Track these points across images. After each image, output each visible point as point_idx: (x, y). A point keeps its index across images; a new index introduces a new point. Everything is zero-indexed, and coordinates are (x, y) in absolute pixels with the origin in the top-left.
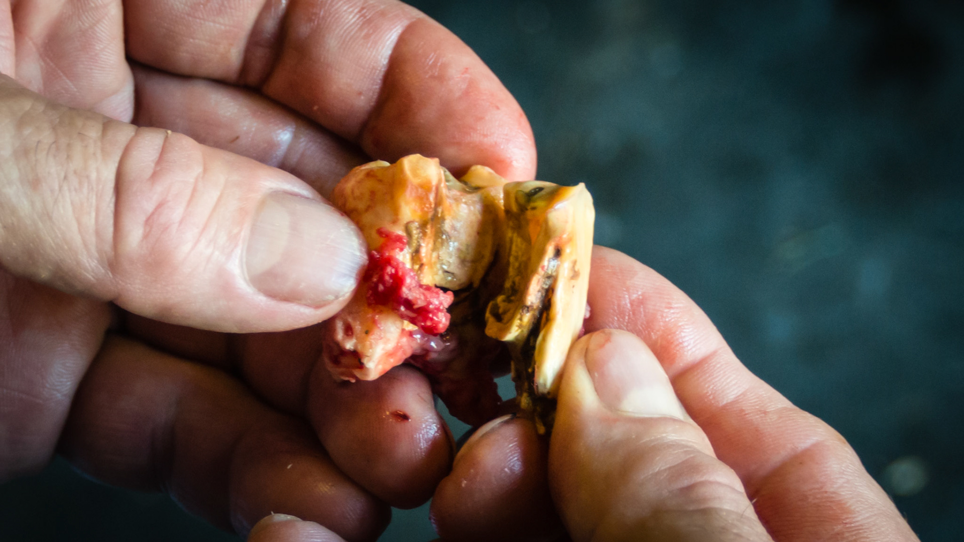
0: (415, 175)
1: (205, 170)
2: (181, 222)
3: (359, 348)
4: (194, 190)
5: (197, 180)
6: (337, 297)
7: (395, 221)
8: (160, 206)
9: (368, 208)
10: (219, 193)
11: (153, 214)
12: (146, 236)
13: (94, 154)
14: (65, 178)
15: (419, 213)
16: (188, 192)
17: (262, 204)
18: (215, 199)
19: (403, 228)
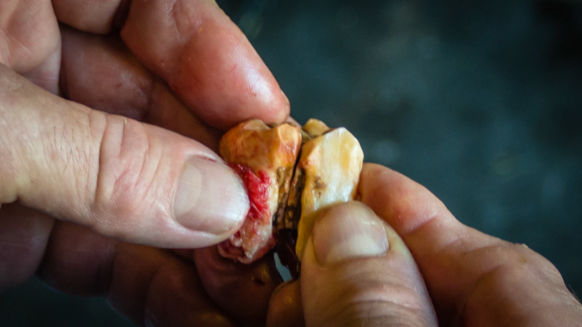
0: (285, 138)
1: (150, 147)
2: (136, 184)
3: (244, 246)
4: (144, 162)
5: (145, 155)
6: (230, 229)
7: (270, 167)
8: (125, 173)
9: (253, 156)
10: (158, 162)
11: (120, 178)
12: (115, 191)
13: (88, 137)
14: (71, 152)
15: (286, 162)
16: (141, 164)
17: (185, 166)
18: (156, 165)
19: (275, 171)
